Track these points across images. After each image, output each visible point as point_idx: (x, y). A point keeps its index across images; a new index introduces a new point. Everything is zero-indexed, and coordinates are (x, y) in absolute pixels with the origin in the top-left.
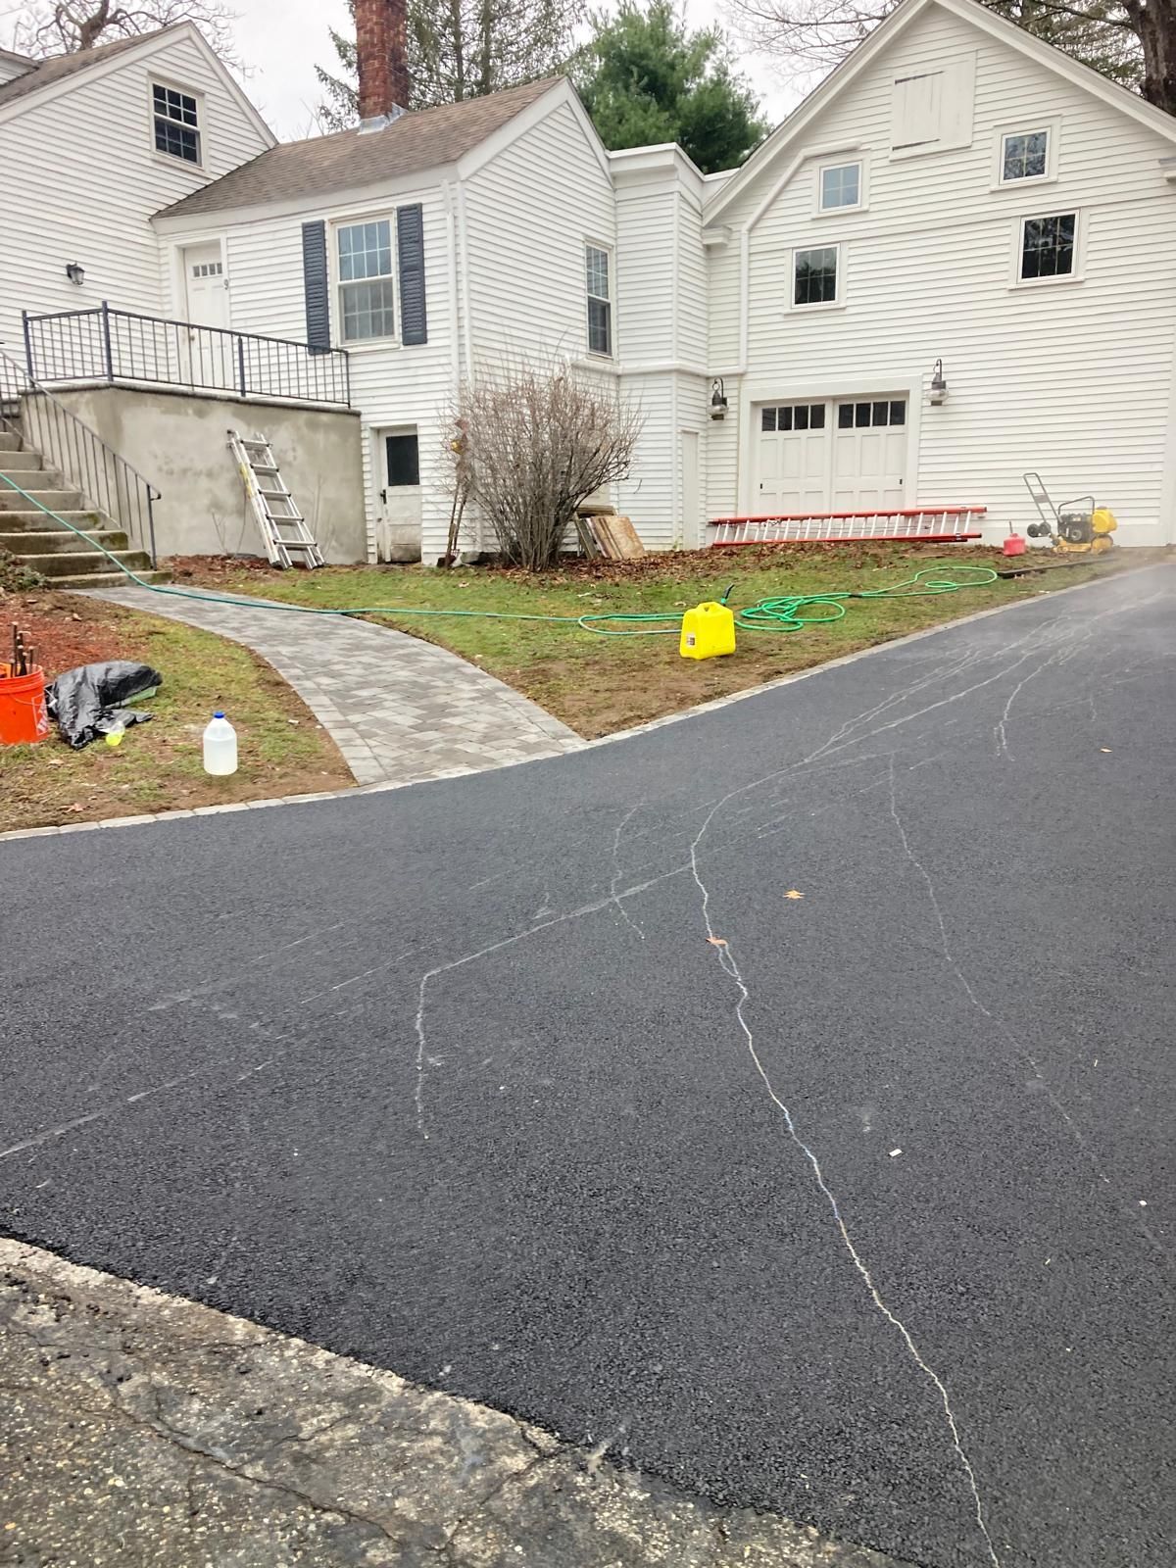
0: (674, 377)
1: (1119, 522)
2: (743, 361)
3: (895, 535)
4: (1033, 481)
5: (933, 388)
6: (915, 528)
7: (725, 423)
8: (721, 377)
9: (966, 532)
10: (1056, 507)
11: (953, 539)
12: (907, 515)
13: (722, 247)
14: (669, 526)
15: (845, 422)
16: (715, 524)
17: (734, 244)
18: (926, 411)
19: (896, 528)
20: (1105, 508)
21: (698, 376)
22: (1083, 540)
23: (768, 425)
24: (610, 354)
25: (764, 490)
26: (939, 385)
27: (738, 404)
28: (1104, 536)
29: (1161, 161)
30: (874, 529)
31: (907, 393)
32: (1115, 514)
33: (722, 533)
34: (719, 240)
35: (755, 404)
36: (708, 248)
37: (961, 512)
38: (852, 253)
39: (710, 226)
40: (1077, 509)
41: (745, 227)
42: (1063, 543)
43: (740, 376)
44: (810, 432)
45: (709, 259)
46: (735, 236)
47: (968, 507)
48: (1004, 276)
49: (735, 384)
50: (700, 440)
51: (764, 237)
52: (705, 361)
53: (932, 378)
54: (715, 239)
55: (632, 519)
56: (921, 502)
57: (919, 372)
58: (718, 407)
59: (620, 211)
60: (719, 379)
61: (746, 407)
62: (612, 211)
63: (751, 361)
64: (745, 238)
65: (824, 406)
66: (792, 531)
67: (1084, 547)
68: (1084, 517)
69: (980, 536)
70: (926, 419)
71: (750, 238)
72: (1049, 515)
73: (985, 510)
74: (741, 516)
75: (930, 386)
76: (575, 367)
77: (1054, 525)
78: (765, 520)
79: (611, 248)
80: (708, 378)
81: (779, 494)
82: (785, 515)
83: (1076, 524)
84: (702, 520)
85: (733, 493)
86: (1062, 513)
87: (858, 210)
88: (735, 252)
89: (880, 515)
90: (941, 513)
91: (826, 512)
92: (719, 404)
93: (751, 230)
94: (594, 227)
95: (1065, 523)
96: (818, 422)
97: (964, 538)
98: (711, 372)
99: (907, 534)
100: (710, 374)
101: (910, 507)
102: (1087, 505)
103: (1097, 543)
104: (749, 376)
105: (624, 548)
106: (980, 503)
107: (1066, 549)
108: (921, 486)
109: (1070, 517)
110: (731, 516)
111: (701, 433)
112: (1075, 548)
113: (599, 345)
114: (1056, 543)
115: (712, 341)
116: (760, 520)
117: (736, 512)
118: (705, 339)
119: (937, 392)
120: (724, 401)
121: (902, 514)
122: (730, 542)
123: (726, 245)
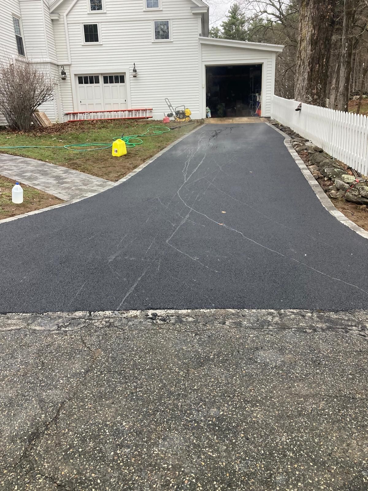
0: (49, 64)
1: (192, 112)
2: (70, 60)
3: (127, 117)
4: (167, 100)
5: (133, 72)
6: (132, 115)
7: (66, 81)
8: (63, 65)
9: (148, 116)
10: (174, 108)
11: (144, 118)
12: (129, 111)
13: (57, 20)
14: (54, 115)
15: (106, 82)
16: (67, 114)
17: (62, 20)
18: (131, 79)
19: (126, 115)
20: (188, 109)
21: (55, 64)
22: (183, 118)
23: (80, 82)
24: (24, 56)
25: (82, 103)
26: (135, 71)
27: (70, 75)
28: (188, 116)
29: (191, 7)
30: (120, 115)
31: (125, 73)
32: (191, 110)
33: (70, 117)
34: (57, 18)
35: (75, 75)
36: (52, 20)
37: (145, 110)
38: (102, 26)
39: (52, 13)
40: (181, 109)
41: (65, 14)
42: (178, 119)
43: (69, 65)
44: (95, 85)
45: (53, 24)
46: (62, 17)
47: (147, 108)
48: (150, 38)
49: (68, 68)
50: (59, 87)
51: (72, 18)
52: (56, 59)
53: (133, 69)
54: (55, 17)
55: (45, 113)
56: (133, 107)
57: (128, 67)
58: (63, 76)
59: (21, 5)
60: (62, 66)
61: (73, 76)
62: (18, 5)
63: (73, 60)
64: (65, 18)
65: (98, 76)
66: (94, 117)
67: (184, 120)
68: (183, 111)
69: (152, 117)
70: (131, 81)
71: (67, 18)
72: (172, 111)
73: (152, 109)
74: (75, 112)
75: (132, 71)
76: (16, 60)
77: (174, 113)
78: (84, 113)
79: (20, 18)
80: (58, 66)
81: (87, 104)
82: (91, 111)
83: (181, 113)
84: (63, 113)
85: (72, 104)
86: (176, 110)
87: (102, 12)
88: (62, 22)
89: (121, 111)
90: (140, 110)
91: (103, 110)
92: (64, 75)
93: (67, 15)
94: (14, 10)
95: (178, 113)
96: (97, 82)
97: (148, 118)
98: (59, 63)
99: (130, 117)
100: (59, 64)
101: (130, 109)
102: (183, 107)
103: (187, 119)
104: (72, 66)
105: (46, 123)
106: (150, 107)
107: (179, 121)
108: (132, 102)
109: (179, 111)
110: (72, 112)
111: (59, 84)
112: (181, 120)
113: (21, 52)
114: (176, 119)
115: (57, 53)
116: (82, 113)
117: (74, 110)
118: (55, 52)
119: (135, 73)
120: (65, 74)
121: (128, 111)
122: (73, 120)
123: (59, 20)
